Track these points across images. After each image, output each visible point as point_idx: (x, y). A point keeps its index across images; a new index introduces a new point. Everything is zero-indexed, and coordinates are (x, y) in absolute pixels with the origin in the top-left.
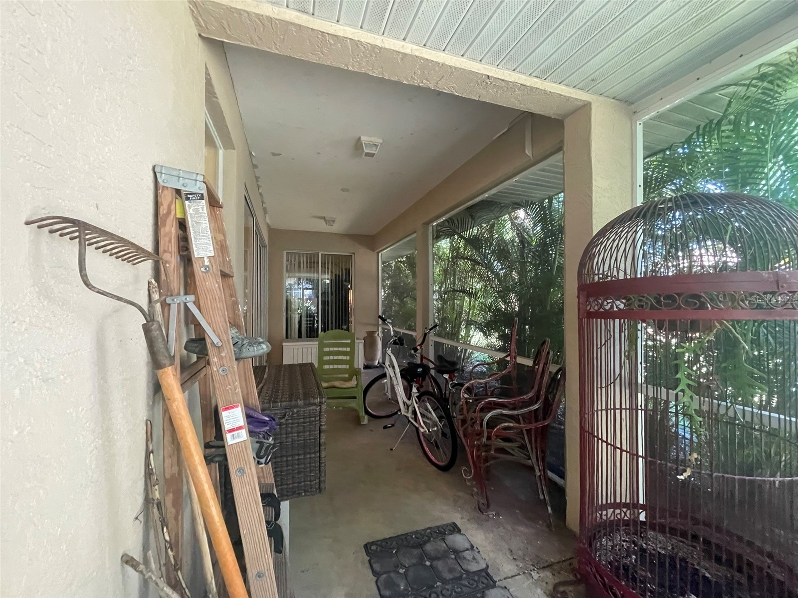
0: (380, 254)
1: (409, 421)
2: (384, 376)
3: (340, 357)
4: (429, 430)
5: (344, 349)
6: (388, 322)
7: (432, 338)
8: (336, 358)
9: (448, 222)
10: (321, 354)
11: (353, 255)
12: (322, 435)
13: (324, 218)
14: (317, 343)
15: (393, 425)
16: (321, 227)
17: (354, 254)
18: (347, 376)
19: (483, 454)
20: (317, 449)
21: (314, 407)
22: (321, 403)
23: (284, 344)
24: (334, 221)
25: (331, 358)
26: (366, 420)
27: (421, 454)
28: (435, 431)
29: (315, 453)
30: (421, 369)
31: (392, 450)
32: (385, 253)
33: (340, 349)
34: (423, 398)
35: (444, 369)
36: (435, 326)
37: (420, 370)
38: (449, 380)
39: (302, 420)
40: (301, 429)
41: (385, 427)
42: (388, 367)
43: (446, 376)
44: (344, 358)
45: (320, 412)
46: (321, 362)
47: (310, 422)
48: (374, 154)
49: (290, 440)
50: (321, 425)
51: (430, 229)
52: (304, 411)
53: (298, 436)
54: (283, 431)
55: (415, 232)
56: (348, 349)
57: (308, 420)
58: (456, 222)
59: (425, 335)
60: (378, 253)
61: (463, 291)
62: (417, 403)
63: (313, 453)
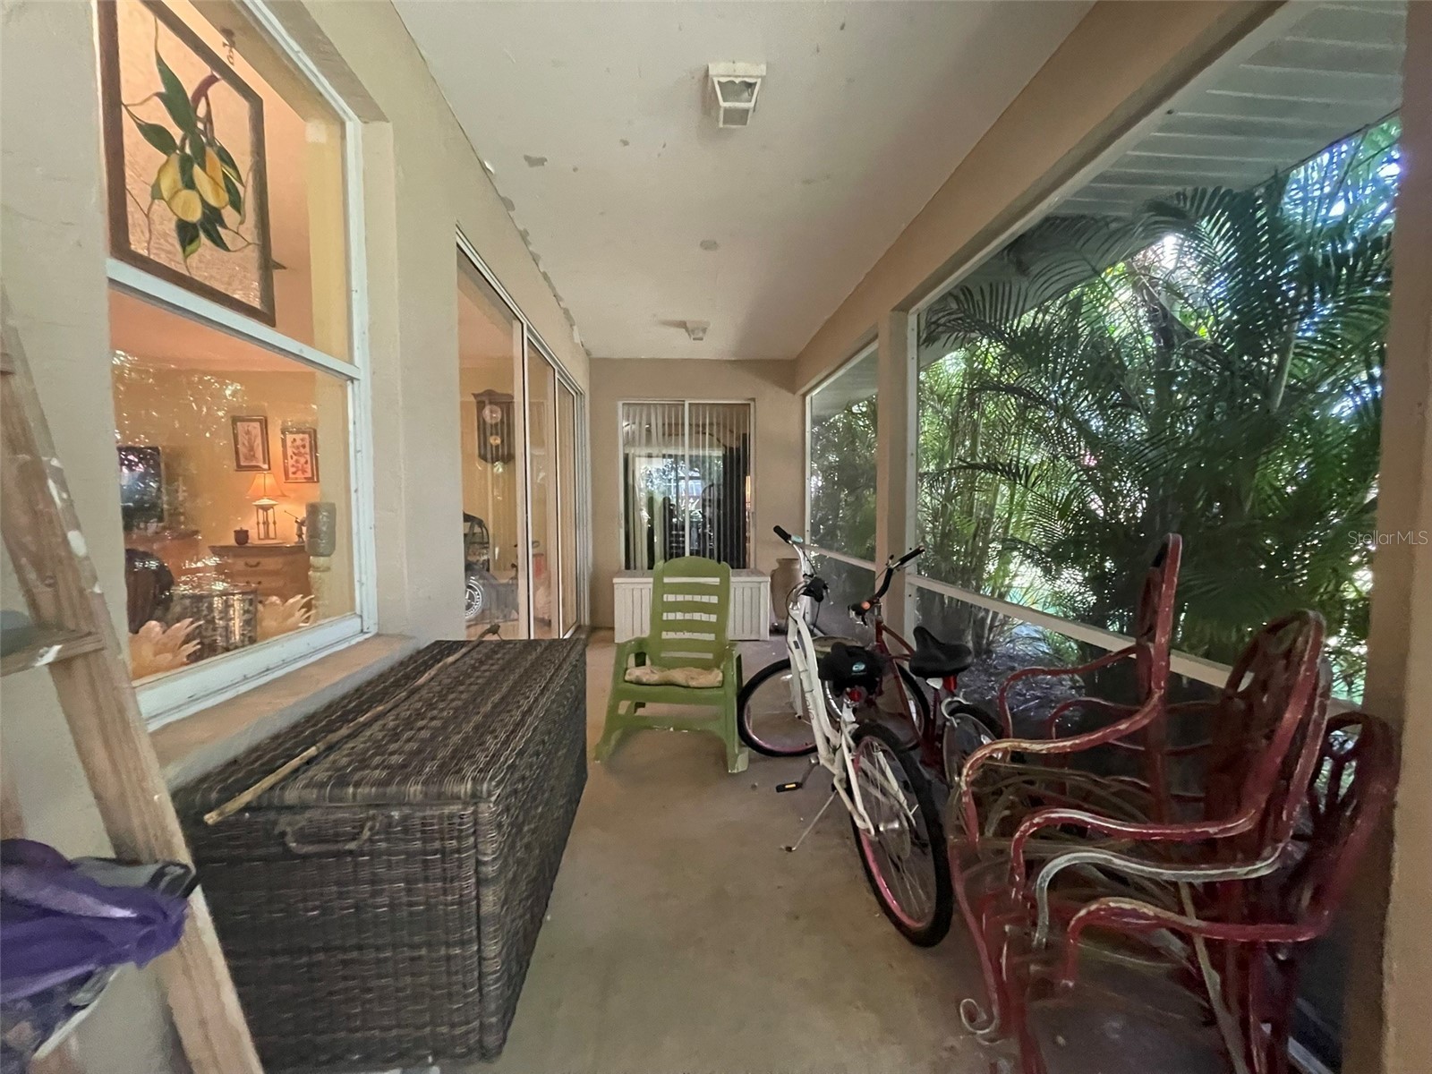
0: (808, 398)
1: (834, 788)
2: (785, 665)
3: (697, 616)
4: (877, 829)
5: (705, 599)
6: (794, 542)
7: (914, 579)
8: (688, 616)
9: (957, 299)
10: (658, 607)
11: (752, 404)
12: (484, 891)
13: (683, 325)
14: (651, 580)
15: (799, 786)
16: (679, 346)
17: (754, 400)
18: (710, 656)
19: (1033, 968)
20: (471, 931)
21: (455, 808)
22: (475, 797)
23: (616, 580)
24: (704, 330)
25: (679, 616)
26: (741, 761)
27: (861, 873)
28: (894, 830)
29: (463, 943)
30: (862, 667)
31: (789, 849)
32: (818, 397)
33: (697, 598)
34: (867, 739)
35: (930, 666)
36: (918, 552)
37: (859, 667)
38: (943, 694)
39: (418, 844)
40: (417, 868)
41: (781, 789)
42: (793, 646)
43: (936, 683)
44: (705, 617)
45: (476, 823)
46: (658, 624)
47: (443, 851)
48: (746, 111)
49: (385, 900)
50: (479, 863)
51: (912, 320)
52: (424, 818)
53: (409, 891)
54: (365, 874)
55: (876, 337)
56: (714, 600)
57: (437, 845)
58: (977, 297)
59: (890, 572)
60: (804, 396)
61: (991, 467)
62: (850, 751)
63: (455, 945)
